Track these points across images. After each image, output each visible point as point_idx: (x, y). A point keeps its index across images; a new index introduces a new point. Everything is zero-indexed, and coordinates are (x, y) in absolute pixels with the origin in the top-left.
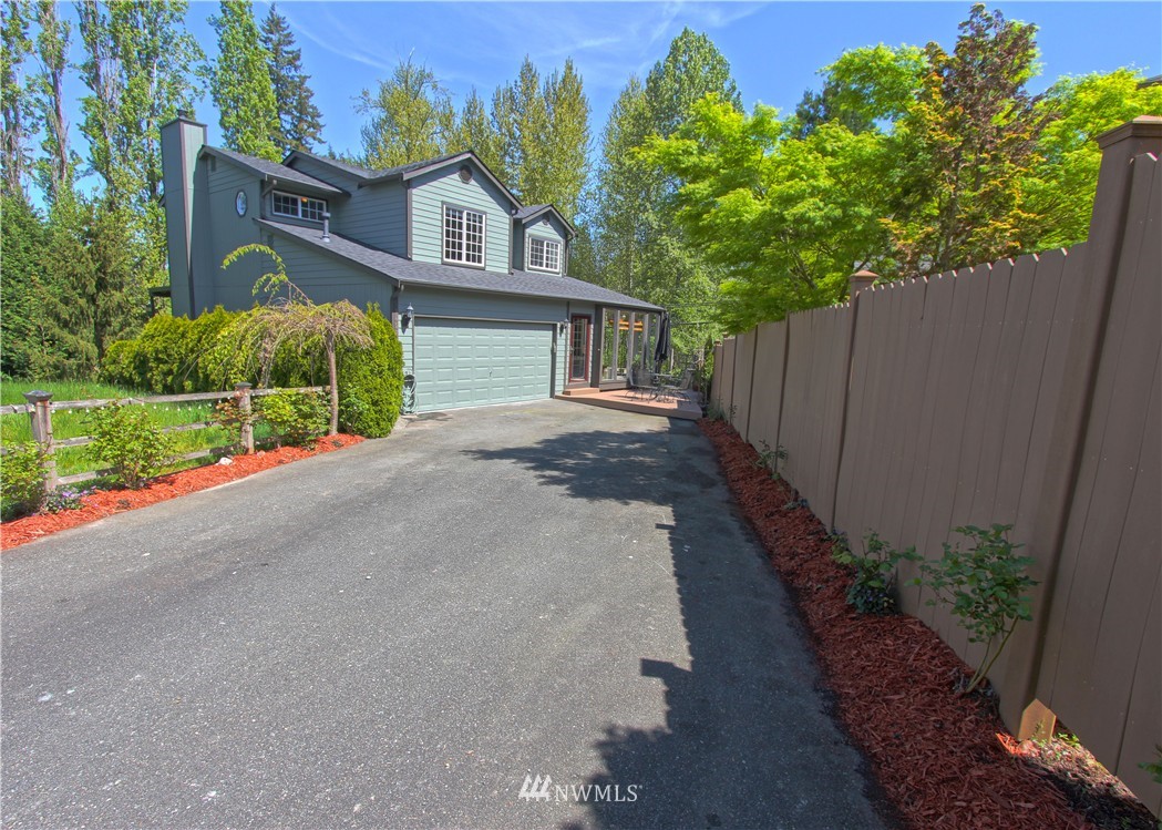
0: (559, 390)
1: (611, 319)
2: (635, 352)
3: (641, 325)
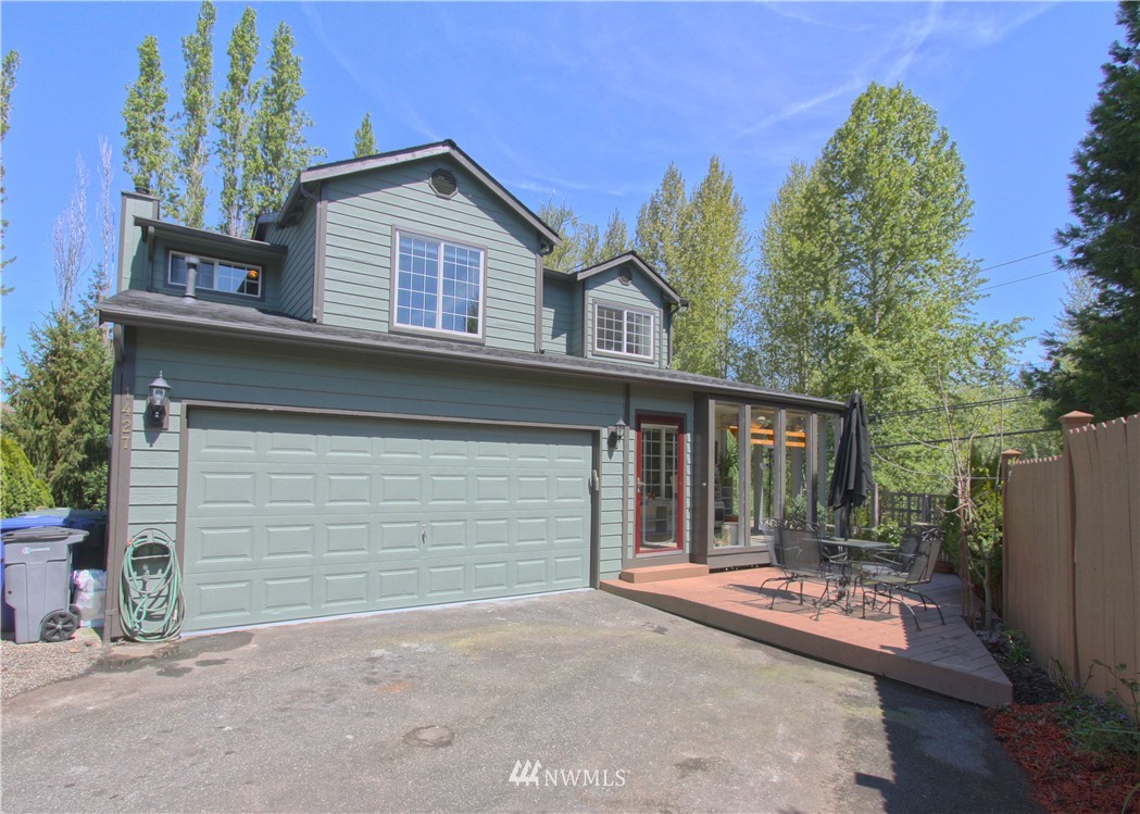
0: (609, 571)
1: (731, 423)
2: (792, 492)
3: (803, 435)
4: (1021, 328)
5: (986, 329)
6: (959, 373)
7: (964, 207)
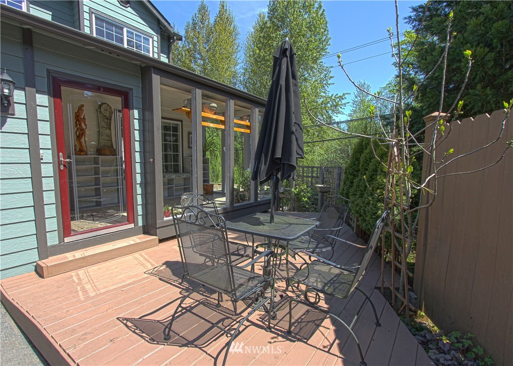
3: (249, 124)
4: (345, 98)
5: (333, 98)
6: (322, 116)
7: (327, 40)
